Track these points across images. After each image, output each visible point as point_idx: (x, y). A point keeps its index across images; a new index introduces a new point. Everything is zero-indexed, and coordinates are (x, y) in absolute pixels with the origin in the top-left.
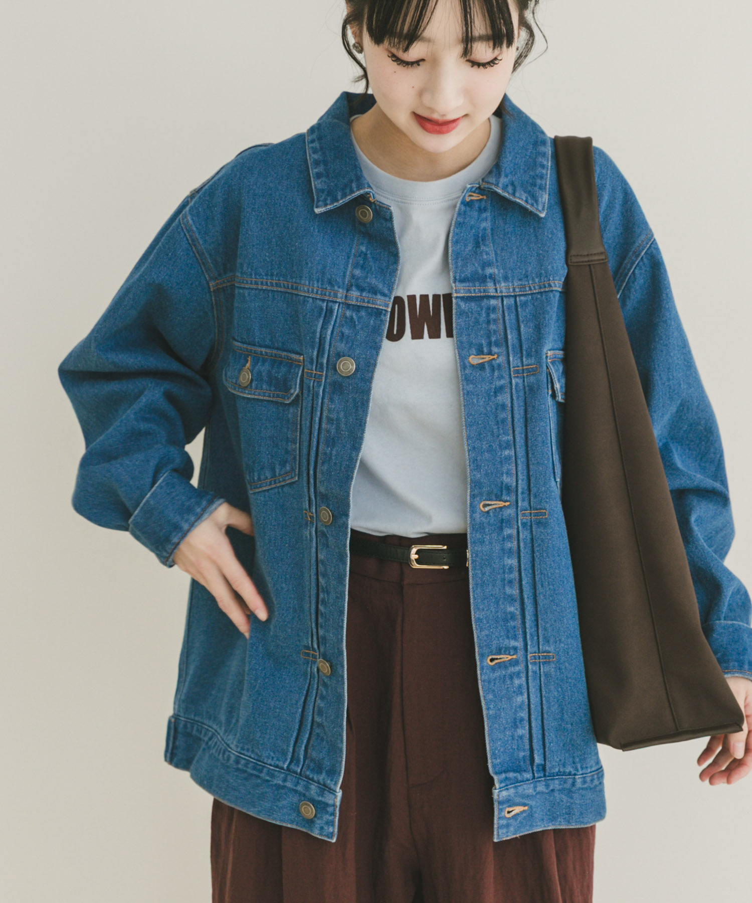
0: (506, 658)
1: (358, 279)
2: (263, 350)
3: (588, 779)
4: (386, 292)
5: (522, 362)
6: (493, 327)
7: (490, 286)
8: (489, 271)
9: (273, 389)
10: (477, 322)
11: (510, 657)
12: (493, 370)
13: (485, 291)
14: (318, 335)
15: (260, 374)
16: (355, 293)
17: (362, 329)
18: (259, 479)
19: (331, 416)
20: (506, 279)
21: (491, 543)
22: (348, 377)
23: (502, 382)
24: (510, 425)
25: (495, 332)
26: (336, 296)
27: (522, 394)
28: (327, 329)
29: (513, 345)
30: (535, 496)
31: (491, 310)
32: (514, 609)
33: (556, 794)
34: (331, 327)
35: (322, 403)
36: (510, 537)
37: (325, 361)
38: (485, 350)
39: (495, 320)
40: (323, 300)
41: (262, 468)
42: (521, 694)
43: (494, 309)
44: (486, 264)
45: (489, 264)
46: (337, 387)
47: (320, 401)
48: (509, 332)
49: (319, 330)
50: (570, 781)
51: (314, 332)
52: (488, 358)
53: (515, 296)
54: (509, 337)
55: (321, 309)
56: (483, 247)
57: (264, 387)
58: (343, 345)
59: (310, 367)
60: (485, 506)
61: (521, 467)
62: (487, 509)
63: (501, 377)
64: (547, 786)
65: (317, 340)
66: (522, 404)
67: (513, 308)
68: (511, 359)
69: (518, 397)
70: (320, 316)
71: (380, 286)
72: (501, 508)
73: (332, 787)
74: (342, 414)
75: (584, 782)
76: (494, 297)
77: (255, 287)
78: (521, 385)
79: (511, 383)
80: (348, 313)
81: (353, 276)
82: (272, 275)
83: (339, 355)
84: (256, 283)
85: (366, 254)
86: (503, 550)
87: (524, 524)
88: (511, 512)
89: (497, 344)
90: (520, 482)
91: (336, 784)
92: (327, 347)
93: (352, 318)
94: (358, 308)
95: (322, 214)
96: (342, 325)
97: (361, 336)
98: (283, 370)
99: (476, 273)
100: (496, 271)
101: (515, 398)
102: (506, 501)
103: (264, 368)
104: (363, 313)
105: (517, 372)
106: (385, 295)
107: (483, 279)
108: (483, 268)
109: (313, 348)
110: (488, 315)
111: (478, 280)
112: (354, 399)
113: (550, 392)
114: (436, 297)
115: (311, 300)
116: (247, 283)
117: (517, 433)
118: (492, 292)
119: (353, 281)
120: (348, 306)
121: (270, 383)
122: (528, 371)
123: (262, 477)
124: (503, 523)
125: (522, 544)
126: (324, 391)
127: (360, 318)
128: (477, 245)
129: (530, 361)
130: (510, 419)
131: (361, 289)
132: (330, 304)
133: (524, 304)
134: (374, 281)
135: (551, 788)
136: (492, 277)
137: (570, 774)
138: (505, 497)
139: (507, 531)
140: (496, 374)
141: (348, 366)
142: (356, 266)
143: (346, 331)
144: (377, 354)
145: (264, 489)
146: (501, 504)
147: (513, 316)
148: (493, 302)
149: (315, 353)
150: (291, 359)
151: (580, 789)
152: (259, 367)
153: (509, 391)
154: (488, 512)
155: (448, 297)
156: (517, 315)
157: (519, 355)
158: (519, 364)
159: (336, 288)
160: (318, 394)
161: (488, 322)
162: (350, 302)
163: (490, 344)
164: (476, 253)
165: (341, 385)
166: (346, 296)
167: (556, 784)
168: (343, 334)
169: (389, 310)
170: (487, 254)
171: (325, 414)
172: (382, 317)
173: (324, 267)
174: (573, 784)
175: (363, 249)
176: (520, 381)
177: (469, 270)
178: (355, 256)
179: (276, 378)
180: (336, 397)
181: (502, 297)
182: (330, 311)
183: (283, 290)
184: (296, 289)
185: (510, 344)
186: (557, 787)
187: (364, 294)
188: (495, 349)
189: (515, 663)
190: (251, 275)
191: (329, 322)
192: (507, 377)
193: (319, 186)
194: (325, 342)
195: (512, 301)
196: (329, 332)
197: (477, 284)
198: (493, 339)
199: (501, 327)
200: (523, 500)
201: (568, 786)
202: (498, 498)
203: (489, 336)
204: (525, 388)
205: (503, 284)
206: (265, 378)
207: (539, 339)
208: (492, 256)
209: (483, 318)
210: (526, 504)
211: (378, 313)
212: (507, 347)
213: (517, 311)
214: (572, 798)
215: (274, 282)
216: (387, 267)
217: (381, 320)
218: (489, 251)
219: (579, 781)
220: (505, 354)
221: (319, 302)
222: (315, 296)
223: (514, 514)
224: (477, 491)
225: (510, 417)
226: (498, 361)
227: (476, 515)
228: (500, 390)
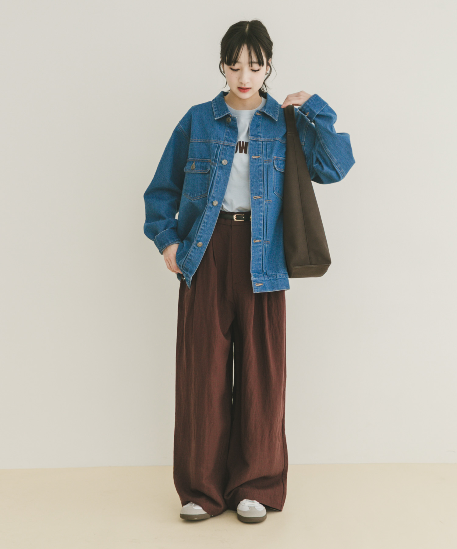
0: (258, 241)
2: (199, 159)
3: (281, 276)
4: (235, 142)
5: (267, 159)
6: (259, 149)
8: (259, 134)
10: (255, 148)
12: (259, 160)
13: (258, 139)
16: (226, 142)
17: (228, 151)
21: (257, 208)
22: (225, 165)
23: (261, 164)
24: (262, 176)
25: (260, 150)
26: (221, 142)
27: (266, 167)
29: (265, 154)
30: (269, 196)
31: (259, 144)
32: (261, 227)
33: (272, 281)
36: (262, 206)
37: (218, 160)
38: (257, 155)
41: (198, 193)
43: (260, 144)
45: (260, 132)
46: (221, 168)
47: (215, 171)
49: (216, 151)
50: (275, 276)
51: (214, 152)
52: (257, 157)
53: (266, 142)
54: (264, 152)
55: (217, 146)
56: (258, 128)
57: (199, 169)
58: (223, 156)
59: (212, 162)
60: (255, 197)
61: (265, 187)
62: (255, 198)
63: (261, 162)
64: (268, 278)
66: (266, 170)
68: (264, 158)
69: (265, 168)
70: (216, 148)
71: (233, 140)
72: (259, 198)
74: (222, 175)
76: (260, 141)
77: (196, 141)
79: (263, 164)
80: (224, 147)
81: (226, 138)
82: (202, 138)
83: (222, 159)
85: (229, 132)
86: (260, 210)
87: (265, 203)
88: (262, 199)
89: (260, 153)
90: (265, 191)
92: (218, 156)
93: (225, 149)
94: (227, 146)
95: (217, 120)
96: (222, 151)
97: (228, 153)
98: (205, 164)
102: (261, 196)
103: (199, 164)
104: (228, 147)
105: (265, 161)
106: (234, 143)
107: (257, 136)
108: (258, 133)
109: (214, 157)
110: (258, 146)
112: (226, 171)
113: (274, 168)
114: (246, 143)
115: (213, 144)
116: (194, 140)
117: (264, 178)
118: (260, 140)
119: (226, 139)
120: (224, 145)
121: (201, 168)
122: (269, 161)
124: (260, 203)
125: (265, 209)
126: (216, 168)
127: (228, 148)
129: (269, 159)
132: (219, 145)
133: (269, 144)
134: (231, 139)
135: (270, 279)
136: (260, 136)
137: (275, 275)
138: (260, 195)
139: (261, 205)
141: (225, 162)
142: (226, 135)
143: (224, 152)
144: (233, 159)
145: (198, 198)
146: (259, 197)
148: (260, 142)
150: (208, 161)
151: (279, 278)
153: (263, 166)
154: (256, 199)
155: (248, 143)
157: (266, 157)
158: (266, 159)
159: (221, 140)
160: (214, 169)
161: (258, 148)
162: (225, 144)
163: (258, 153)
164: (256, 129)
165: (223, 168)
166: (224, 143)
167: (271, 278)
169: (236, 146)
170: (259, 130)
173: (218, 135)
174: (277, 277)
175: (228, 130)
176: (266, 164)
177: (254, 133)
178: (226, 132)
179: (203, 166)
180: (220, 171)
181: (263, 142)
182: (219, 147)
183: (205, 142)
184: (209, 141)
187: (229, 142)
188: (260, 155)
189: (260, 243)
190: (195, 138)
191: (219, 150)
193: (216, 113)
194: (218, 155)
195: (265, 143)
196: (219, 152)
197: (256, 137)
198: (259, 152)
199: (262, 149)
200: (266, 197)
202: (259, 196)
203: (258, 151)
204: (267, 166)
205: (263, 138)
206: (199, 167)
207: (272, 153)
209: (257, 146)
210: (266, 198)
211: (233, 147)
212: (263, 154)
213: (266, 146)
214: (277, 281)
215: (203, 140)
216: (235, 135)
217: (234, 149)
220: (262, 156)
221: (216, 144)
222: (215, 142)
223: (263, 201)
224: (252, 192)
225: (262, 173)
226: (260, 158)
227: (253, 200)
228: (260, 165)
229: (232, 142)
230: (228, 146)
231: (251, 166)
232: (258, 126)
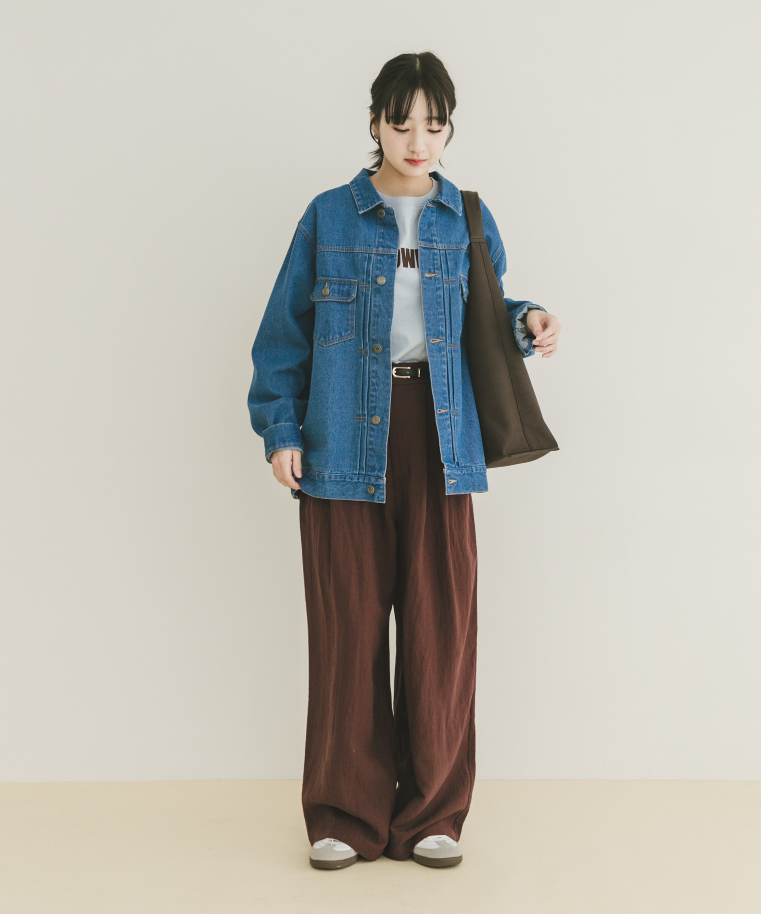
0: (443, 411)
1: (381, 243)
2: (335, 279)
3: (478, 469)
5: (449, 278)
6: (435, 262)
7: (435, 245)
8: (434, 238)
9: (340, 296)
10: (429, 259)
11: (445, 411)
12: (435, 280)
13: (432, 246)
14: (366, 269)
15: (334, 289)
16: (381, 249)
17: (386, 264)
18: (333, 338)
19: (376, 304)
20: (441, 242)
21: (437, 358)
22: (382, 285)
23: (440, 286)
24: (443, 305)
25: (437, 264)
26: (372, 250)
27: (448, 291)
28: (370, 265)
29: (444, 270)
30: (454, 338)
31: (434, 254)
32: (446, 389)
33: (466, 476)
34: (372, 264)
35: (371, 299)
36: (444, 355)
37: (371, 280)
38: (432, 271)
39: (436, 259)
40: (367, 253)
41: (335, 333)
42: (449, 428)
43: (436, 254)
44: (432, 235)
45: (435, 235)
46: (378, 291)
47: (370, 297)
48: (442, 264)
49: (366, 266)
50: (470, 470)
51: (364, 268)
52: (433, 275)
53: (445, 250)
54: (443, 266)
55: (366, 257)
56: (431, 228)
57: (336, 295)
58: (378, 272)
59: (363, 283)
60: (433, 341)
61: (448, 324)
62: (434, 342)
63: (439, 284)
64: (462, 472)
65: (366, 271)
66: (448, 296)
67: (445, 255)
68: (444, 276)
69: (447, 293)
70: (365, 260)
71: (392, 245)
72: (439, 342)
73: (382, 476)
74: (381, 302)
75: (477, 470)
76: (436, 249)
77: (331, 250)
78: (448, 287)
79: (443, 286)
80: (379, 258)
81: (379, 242)
82: (339, 246)
83: (377, 276)
84: (331, 249)
85: (383, 233)
86: (441, 361)
87: (449, 350)
88: (444, 344)
89: (437, 269)
90: (447, 331)
91: (383, 474)
92: (371, 274)
93: (381, 260)
94: (383, 255)
95: (363, 214)
96: (376, 263)
97: (386, 267)
98: (346, 287)
99: (428, 238)
100: (437, 239)
101: (445, 293)
102: (441, 339)
103: (336, 287)
104: (385, 257)
105: (446, 282)
106: (395, 248)
107: (431, 241)
108: (432, 237)
109: (364, 275)
110: (433, 257)
111: (429, 241)
112: (386, 295)
113: (461, 293)
114: (412, 251)
115: (361, 254)
116: (326, 249)
117: (446, 308)
118: (436, 247)
119: (379, 244)
120: (378, 255)
121: (339, 293)
122: (452, 281)
123: (334, 338)
124: (440, 350)
125: (448, 359)
126: (371, 293)
127: (384, 259)
128: (429, 226)
129: (452, 278)
130: (443, 302)
131: (383, 247)
132: (370, 255)
133: (450, 254)
134: (389, 243)
136: (435, 241)
137: (469, 467)
138: (441, 337)
139: (443, 353)
140: (437, 282)
141: (382, 281)
142: (380, 238)
143: (379, 265)
144: (395, 274)
145: (335, 343)
146: (439, 340)
147: (444, 258)
148: (436, 251)
149: (365, 277)
150: (351, 282)
151: (475, 473)
152: (333, 286)
153: (442, 290)
154: (434, 344)
155: (417, 251)
156: (446, 258)
157: (447, 275)
158: (447, 278)
159: (372, 247)
160: (368, 295)
161: (434, 260)
162: (379, 253)
163: (434, 269)
164: (429, 230)
165: (379, 290)
166: (377, 251)
167: (464, 471)
168: (377, 267)
169: (397, 254)
170: (434, 231)
171: (372, 303)
172: (395, 258)
173: (366, 239)
174: (472, 471)
175: (382, 231)
177: (426, 236)
178: (379, 234)
179: (342, 291)
180: (377, 296)
181: (440, 250)
182: (370, 258)
183: (345, 251)
184: (353, 250)
185: (443, 269)
186: (466, 473)
187: (385, 249)
188: (436, 271)
189: (446, 414)
190: (329, 245)
191: (370, 262)
192: (442, 284)
193: (360, 204)
194: (369, 271)
195: (444, 252)
196: (371, 266)
197: (429, 242)
198: (436, 267)
199: (439, 262)
200: (449, 339)
201: (470, 472)
202: (438, 338)
203: (433, 265)
204: (450, 289)
205: (440, 244)
206: (336, 291)
207: (456, 268)
208: (435, 232)
209: (431, 258)
210: (450, 341)
211: (392, 256)
212: (442, 271)
213: (446, 256)
214: (473, 478)
215: (340, 248)
216: (394, 237)
218: (434, 230)
219: (474, 469)
220: (441, 273)
221: (365, 254)
222: (362, 252)
223: (445, 346)
224: (429, 333)
225: (443, 301)
226: (438, 277)
227: (430, 344)
228: (438, 289)
229: (390, 248)
230: (385, 254)
231: (424, 289)
232: (430, 225)
